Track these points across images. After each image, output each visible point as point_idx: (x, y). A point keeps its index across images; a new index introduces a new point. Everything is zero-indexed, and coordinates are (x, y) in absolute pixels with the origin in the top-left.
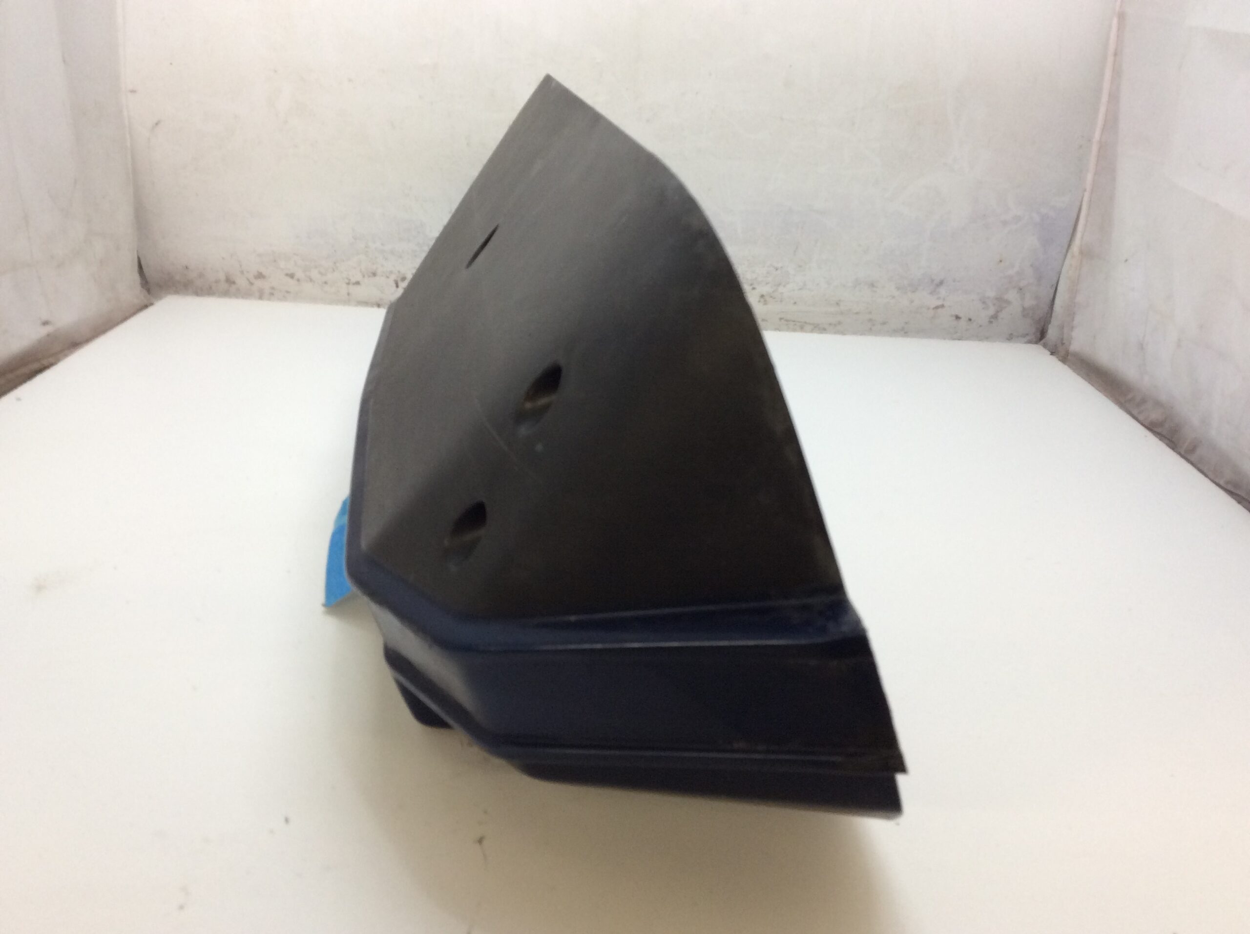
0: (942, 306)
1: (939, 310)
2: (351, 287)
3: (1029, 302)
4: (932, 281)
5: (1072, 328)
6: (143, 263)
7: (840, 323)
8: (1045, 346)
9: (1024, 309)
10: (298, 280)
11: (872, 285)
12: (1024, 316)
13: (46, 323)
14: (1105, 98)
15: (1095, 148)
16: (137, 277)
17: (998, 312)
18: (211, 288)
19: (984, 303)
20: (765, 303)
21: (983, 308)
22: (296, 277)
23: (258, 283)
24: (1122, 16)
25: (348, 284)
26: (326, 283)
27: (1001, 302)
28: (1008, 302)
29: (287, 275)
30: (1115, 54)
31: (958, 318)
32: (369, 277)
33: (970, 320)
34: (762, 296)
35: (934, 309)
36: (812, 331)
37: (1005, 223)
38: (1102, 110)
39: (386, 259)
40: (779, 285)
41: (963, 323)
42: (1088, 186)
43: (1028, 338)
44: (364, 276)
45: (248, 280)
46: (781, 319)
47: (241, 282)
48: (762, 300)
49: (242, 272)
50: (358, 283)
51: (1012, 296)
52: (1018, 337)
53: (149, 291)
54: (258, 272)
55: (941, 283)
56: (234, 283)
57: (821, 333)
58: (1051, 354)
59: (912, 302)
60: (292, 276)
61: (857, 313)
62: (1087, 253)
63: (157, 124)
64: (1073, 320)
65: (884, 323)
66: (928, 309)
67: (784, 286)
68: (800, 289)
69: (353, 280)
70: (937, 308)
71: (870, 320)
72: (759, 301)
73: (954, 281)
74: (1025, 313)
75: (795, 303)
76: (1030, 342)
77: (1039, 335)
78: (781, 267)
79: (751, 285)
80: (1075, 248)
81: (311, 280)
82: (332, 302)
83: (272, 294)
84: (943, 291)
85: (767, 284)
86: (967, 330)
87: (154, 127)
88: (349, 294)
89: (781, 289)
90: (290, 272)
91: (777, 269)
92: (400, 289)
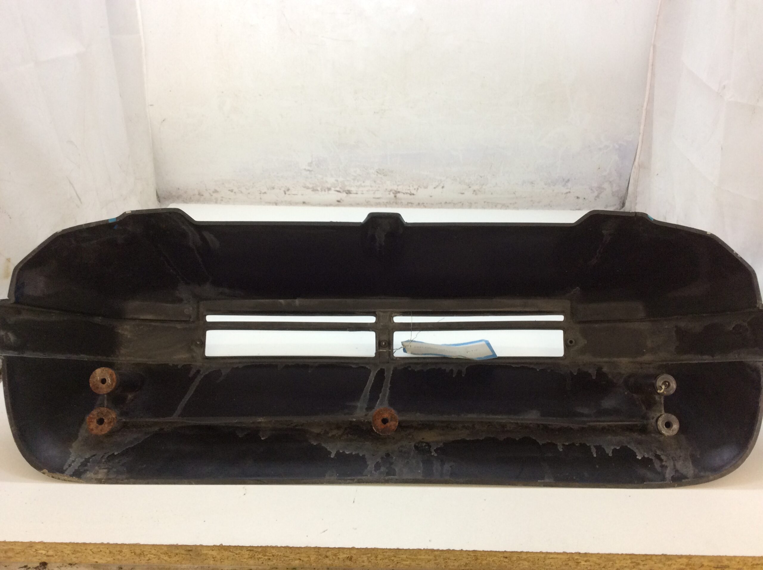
0: (570, 192)
1: (568, 194)
2: (262, 195)
3: (615, 188)
4: (564, 180)
5: (636, 204)
7: (516, 203)
9: (613, 192)
10: (235, 193)
11: (532, 183)
12: (613, 196)
14: (648, 87)
15: (644, 112)
17: (599, 194)
18: (191, 198)
19: (592, 190)
20: (476, 194)
21: (591, 193)
22: (234, 191)
23: (215, 195)
24: (654, 46)
25: (260, 193)
26: (249, 193)
27: (600, 189)
28: (604, 189)
29: (229, 190)
30: (653, 65)
31: (578, 198)
32: (271, 189)
33: (584, 199)
34: (474, 191)
35: (565, 194)
36: (501, 208)
37: (600, 149)
38: (647, 92)
39: (279, 181)
40: (483, 185)
41: (581, 200)
42: (641, 131)
44: (268, 189)
45: (210, 194)
46: (485, 202)
47: (206, 195)
48: (475, 193)
49: (206, 190)
50: (265, 193)
51: (606, 185)
52: (610, 206)
53: (160, 202)
54: (215, 189)
55: (568, 180)
56: (203, 195)
57: (506, 209)
59: (553, 191)
60: (232, 191)
61: (525, 198)
62: (642, 167)
63: (164, 121)
64: (636, 200)
65: (539, 202)
66: (562, 194)
67: (486, 185)
68: (494, 186)
69: (263, 191)
70: (567, 193)
71: (532, 201)
72: (473, 193)
73: (575, 179)
74: (614, 194)
75: (492, 194)
77: (621, 205)
78: (484, 176)
79: (468, 185)
80: (636, 163)
81: (241, 192)
82: (252, 203)
83: (222, 200)
84: (569, 185)
85: (477, 184)
86: (583, 204)
87: (162, 122)
88: (261, 199)
89: (484, 187)
90: (231, 189)
91: (481, 177)
92: (287, 195)
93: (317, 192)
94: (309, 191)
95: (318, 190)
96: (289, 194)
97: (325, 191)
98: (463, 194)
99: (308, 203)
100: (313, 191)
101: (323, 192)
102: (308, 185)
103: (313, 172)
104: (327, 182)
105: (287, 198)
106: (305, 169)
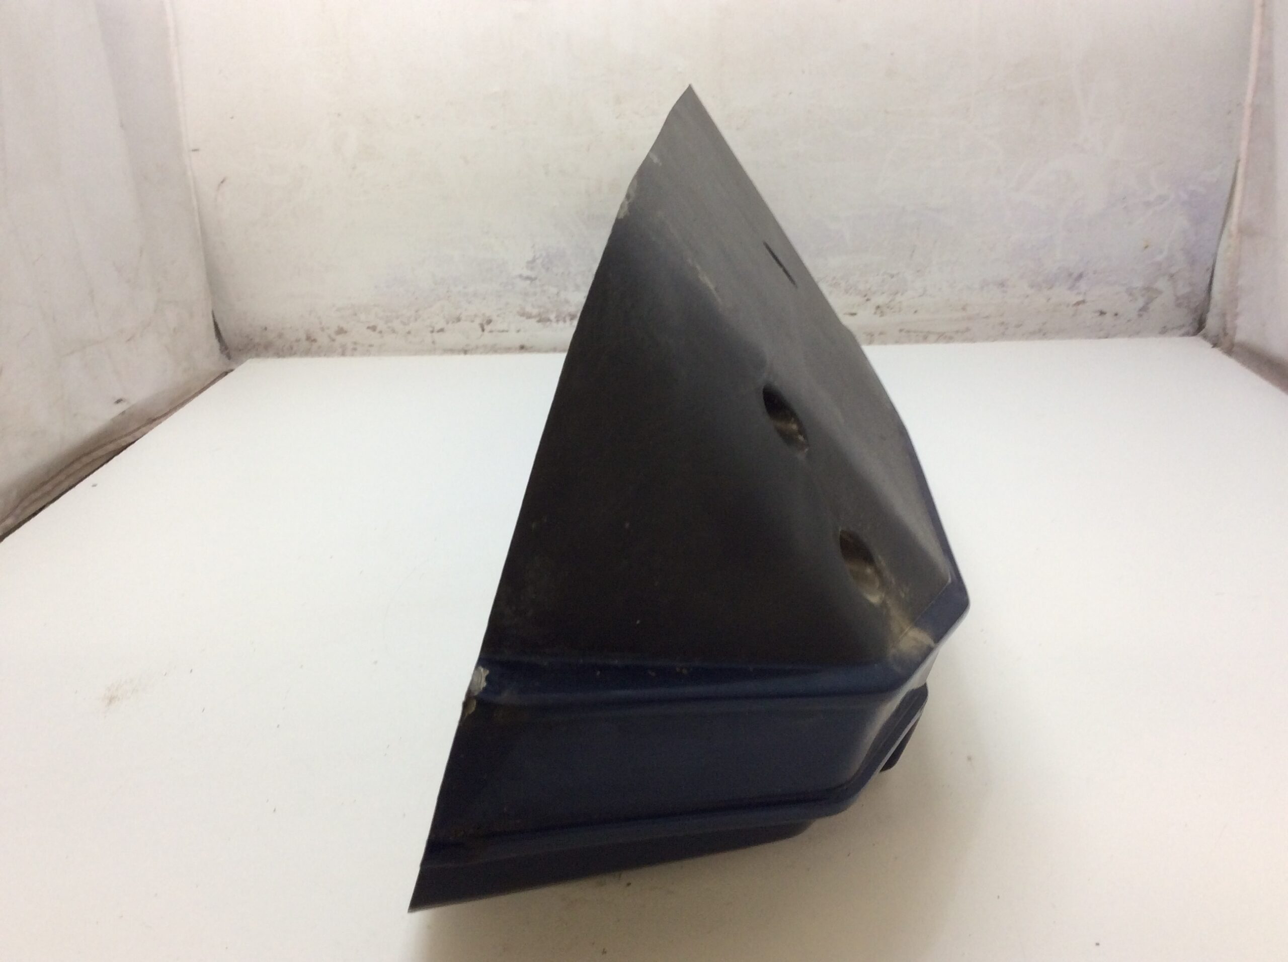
0: (1083, 302)
1: (1081, 307)
2: (436, 335)
3: (1183, 290)
4: (1070, 275)
5: (1236, 315)
6: (220, 327)
7: (968, 330)
8: (1205, 337)
9: (1178, 298)
10: (381, 332)
11: (1002, 284)
12: (1179, 305)
13: (118, 401)
15: (1247, 112)
16: (215, 342)
17: (1147, 304)
18: (291, 348)
19: (1131, 294)
21: (1131, 301)
22: (378, 329)
23: (340, 339)
25: (432, 332)
26: (409, 333)
27: (1150, 292)
28: (1160, 292)
29: (368, 328)
31: (1102, 313)
32: (453, 322)
33: (1117, 314)
34: (878, 307)
35: (1073, 306)
36: (937, 341)
37: (1148, 204)
38: (1253, 67)
39: (470, 302)
40: (897, 293)
41: (1108, 319)
42: (1243, 156)
43: (1183, 330)
44: (448, 323)
45: (329, 336)
46: (901, 331)
47: (323, 339)
48: (879, 312)
49: (323, 329)
50: (442, 330)
51: (1162, 284)
52: (1173, 328)
53: (229, 357)
54: (339, 327)
55: (1080, 276)
56: (315, 341)
57: (948, 342)
58: (1213, 347)
59: (1049, 299)
60: (374, 328)
61: (987, 317)
62: (1246, 231)
63: (222, 182)
64: (1236, 307)
65: (1018, 326)
66: (1068, 306)
67: (902, 294)
68: (920, 296)
69: (438, 327)
70: (1078, 303)
71: (1002, 323)
72: (875, 313)
73: (1095, 273)
74: (1179, 302)
75: (916, 312)
76: (1187, 334)
77: (1196, 325)
78: (898, 274)
79: (865, 296)
80: (1232, 224)
81: (394, 331)
82: (417, 352)
83: (355, 349)
84: (1083, 285)
85: (883, 293)
86: (1114, 326)
87: (219, 185)
88: (433, 342)
89: (899, 298)
90: (371, 324)
91: (892, 276)
92: (486, 333)
93: (548, 323)
94: (533, 321)
95: (549, 320)
96: (491, 332)
97: (565, 321)
98: (853, 314)
99: (532, 347)
100: (539, 321)
101: (561, 324)
102: (529, 309)
103: (537, 282)
104: (567, 302)
105: (487, 338)
106: (521, 276)
